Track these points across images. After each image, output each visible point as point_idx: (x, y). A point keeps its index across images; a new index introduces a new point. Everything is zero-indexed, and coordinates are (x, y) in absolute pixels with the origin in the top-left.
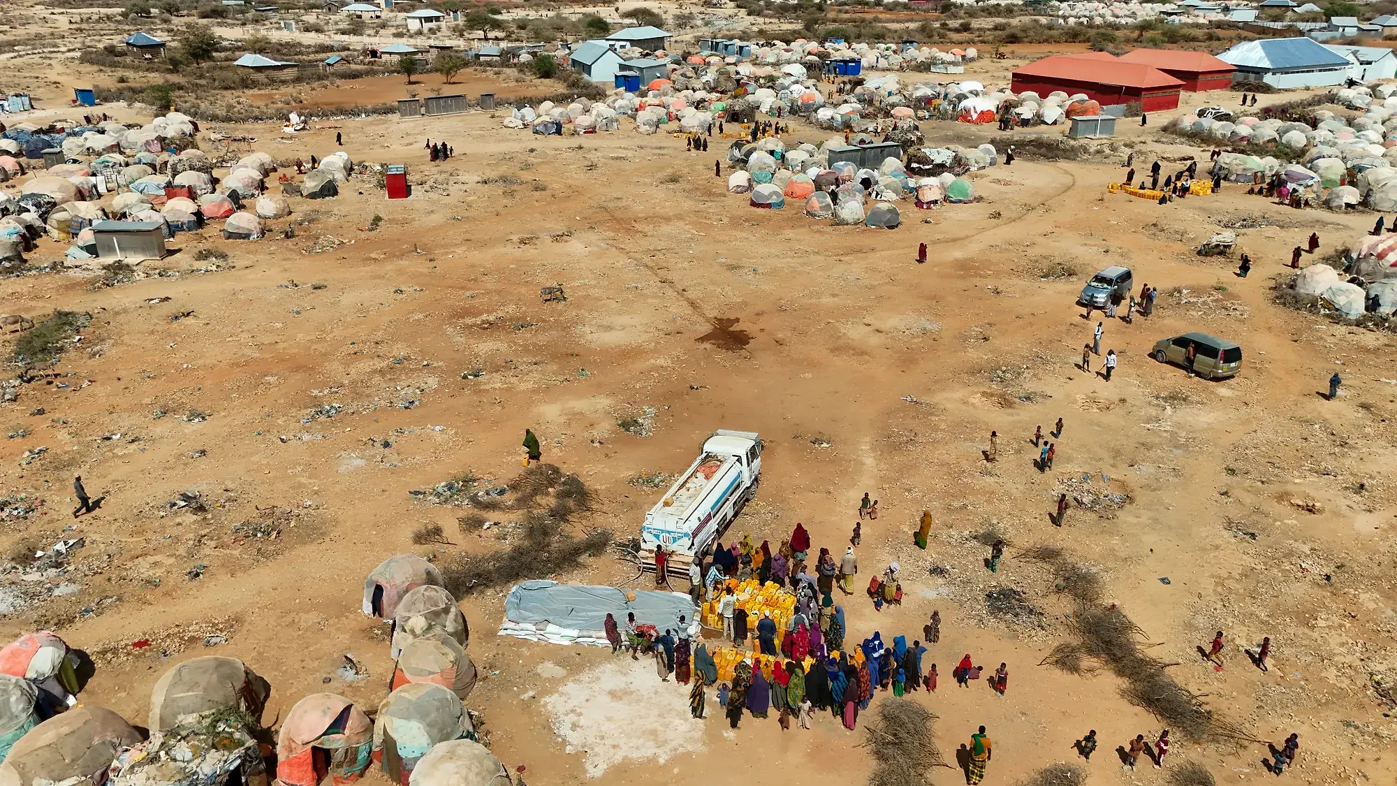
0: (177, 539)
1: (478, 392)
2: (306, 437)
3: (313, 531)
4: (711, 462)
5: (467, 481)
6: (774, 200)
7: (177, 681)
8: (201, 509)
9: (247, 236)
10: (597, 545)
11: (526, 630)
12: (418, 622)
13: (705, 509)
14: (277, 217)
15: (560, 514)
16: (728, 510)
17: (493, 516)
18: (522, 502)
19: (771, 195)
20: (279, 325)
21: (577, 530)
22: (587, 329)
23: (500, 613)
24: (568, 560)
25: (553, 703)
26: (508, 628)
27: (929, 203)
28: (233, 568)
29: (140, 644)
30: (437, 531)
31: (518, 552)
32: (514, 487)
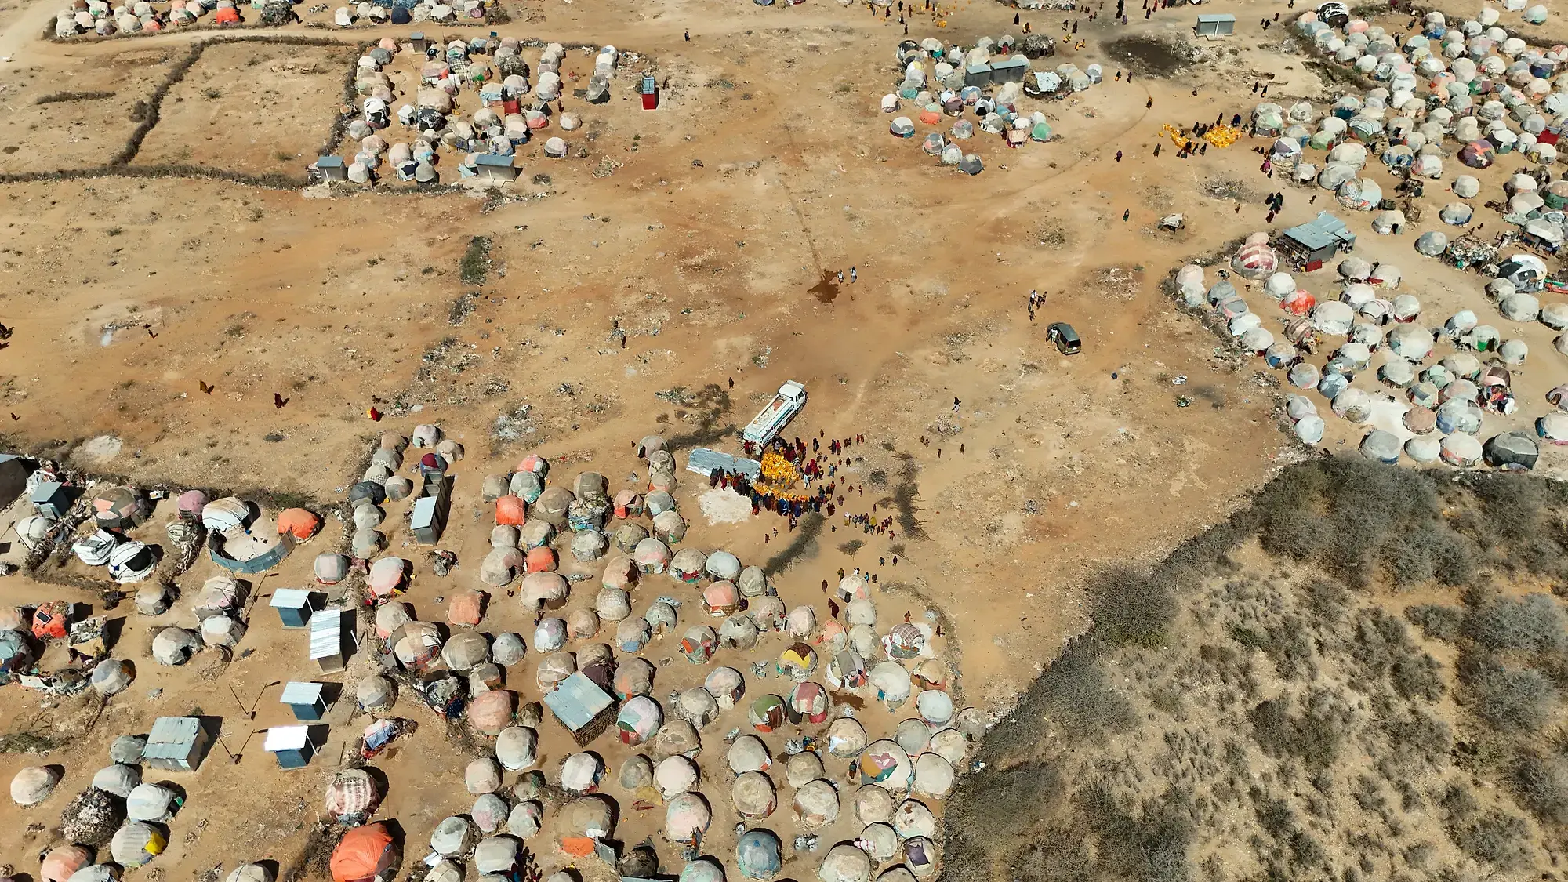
0: (565, 409)
1: (689, 326)
2: (610, 352)
3: (618, 411)
4: (780, 399)
5: (680, 390)
6: (906, 131)
7: (583, 480)
8: (572, 393)
9: (559, 155)
10: (729, 431)
11: (696, 470)
12: (658, 465)
13: (771, 425)
14: (573, 130)
15: (717, 413)
16: (784, 423)
17: (689, 411)
18: (702, 404)
19: (904, 128)
20: (588, 258)
21: (721, 423)
22: (751, 276)
23: (687, 461)
24: (715, 438)
25: (701, 498)
26: (690, 468)
27: (1015, 144)
28: (590, 427)
29: (563, 458)
30: (666, 416)
31: (697, 433)
32: (699, 394)
